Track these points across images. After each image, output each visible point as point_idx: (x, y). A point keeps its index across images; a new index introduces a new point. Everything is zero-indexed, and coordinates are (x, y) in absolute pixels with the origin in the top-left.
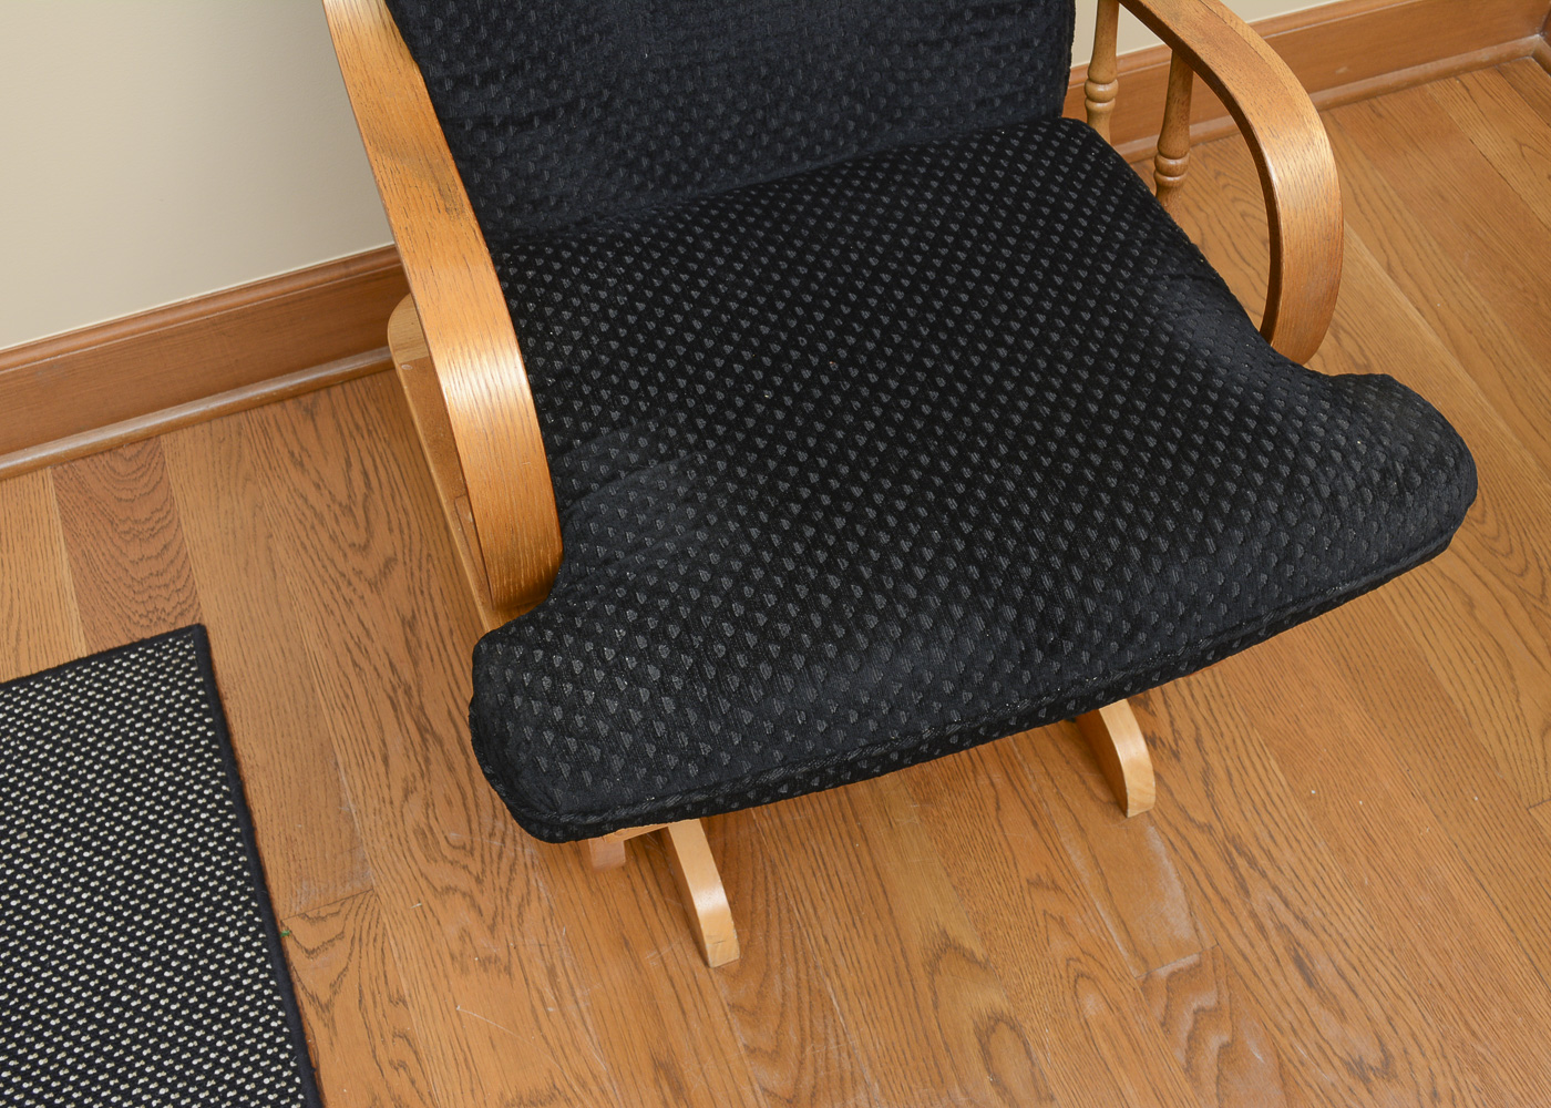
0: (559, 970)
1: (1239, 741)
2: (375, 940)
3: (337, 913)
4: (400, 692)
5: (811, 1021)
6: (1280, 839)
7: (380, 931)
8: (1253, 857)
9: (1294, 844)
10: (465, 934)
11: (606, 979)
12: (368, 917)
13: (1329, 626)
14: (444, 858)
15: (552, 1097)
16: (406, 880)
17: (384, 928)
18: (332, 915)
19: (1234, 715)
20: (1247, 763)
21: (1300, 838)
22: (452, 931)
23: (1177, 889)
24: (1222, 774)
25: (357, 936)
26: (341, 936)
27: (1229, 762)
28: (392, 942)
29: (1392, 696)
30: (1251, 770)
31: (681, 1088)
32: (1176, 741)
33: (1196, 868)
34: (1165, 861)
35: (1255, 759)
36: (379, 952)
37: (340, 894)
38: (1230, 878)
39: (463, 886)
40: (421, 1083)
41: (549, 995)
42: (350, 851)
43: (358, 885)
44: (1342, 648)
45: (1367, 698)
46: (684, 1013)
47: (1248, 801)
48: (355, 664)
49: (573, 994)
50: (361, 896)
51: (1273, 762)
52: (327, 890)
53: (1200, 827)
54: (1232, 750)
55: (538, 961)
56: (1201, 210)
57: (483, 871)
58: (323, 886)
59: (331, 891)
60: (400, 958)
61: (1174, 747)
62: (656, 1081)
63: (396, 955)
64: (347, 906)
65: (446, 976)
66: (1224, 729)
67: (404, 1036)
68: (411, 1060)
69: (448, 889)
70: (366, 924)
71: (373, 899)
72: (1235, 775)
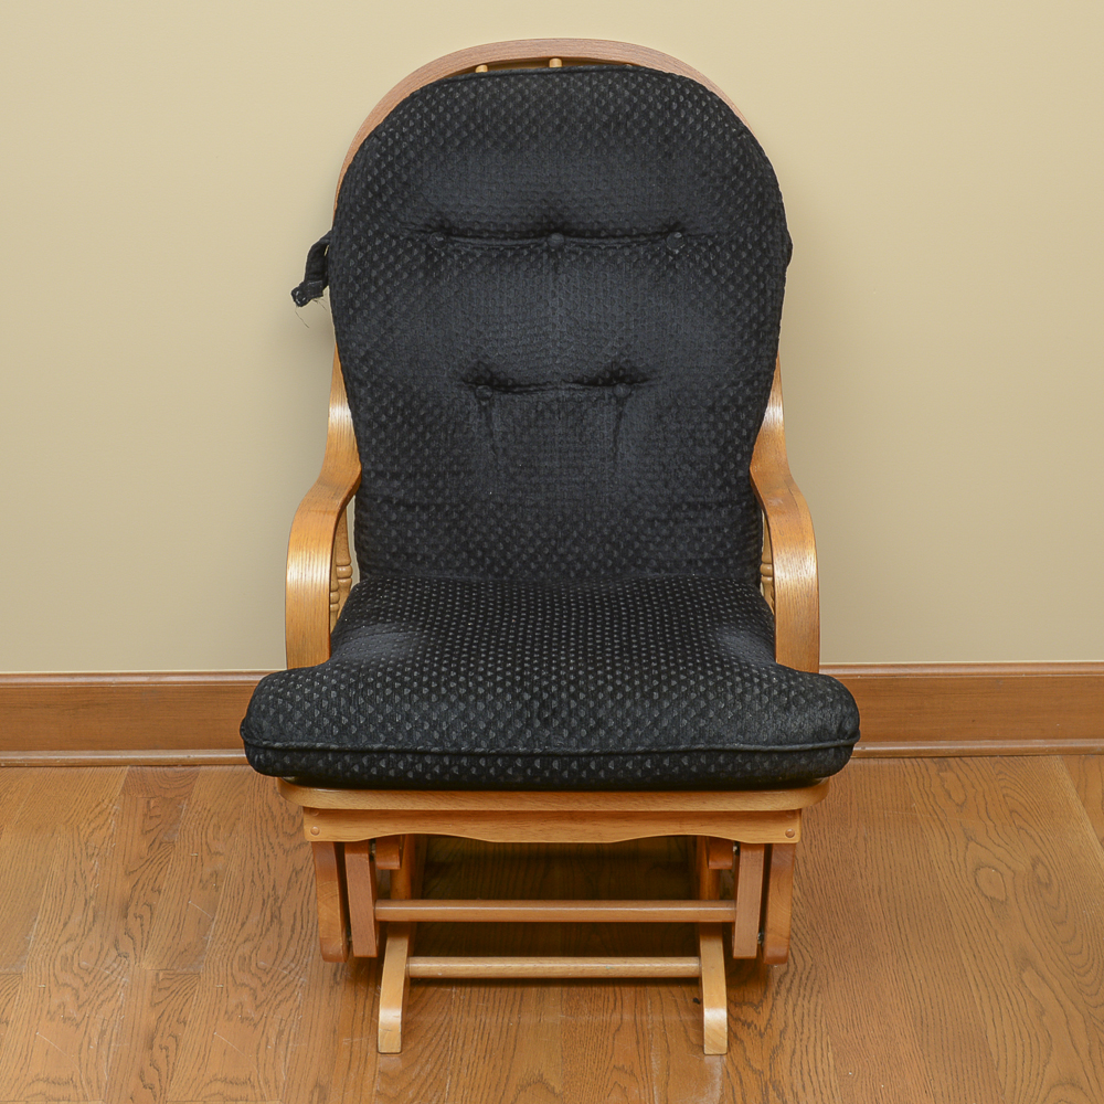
0: (286, 1033)
1: (812, 1039)
2: (186, 995)
3: (171, 979)
4: (271, 899)
5: (427, 1091)
6: (809, 1089)
7: (191, 992)
8: (783, 1093)
9: (818, 1094)
10: (241, 1005)
11: (311, 1043)
12: (188, 985)
13: (921, 1001)
14: (250, 972)
15: (244, 1083)
16: (221, 974)
17: (195, 991)
18: (168, 979)
19: (818, 1025)
20: (811, 1049)
21: (824, 1092)
22: (233, 1002)
23: (717, 1094)
24: (789, 1051)
25: (177, 991)
26: (168, 989)
27: (798, 1046)
28: (195, 998)
29: (945, 1042)
30: (811, 1055)
31: (325, 1099)
32: (766, 1029)
33: (737, 1088)
34: (718, 1080)
35: (818, 1049)
36: (185, 1000)
37: (178, 971)
38: (759, 1099)
39: (253, 985)
40: (172, 1060)
41: (273, 1041)
42: (197, 956)
43: (192, 970)
44: (924, 1013)
45: (925, 1040)
46: (349, 1068)
47: (799, 1068)
48: (253, 882)
49: (288, 1044)
50: (190, 976)
51: (830, 1054)
53: (754, 1071)
54: (804, 1042)
55: (276, 1026)
56: (973, 787)
57: (269, 982)
61: (763, 1030)
62: (312, 1093)
63: (194, 1004)
64: (179, 978)
65: (216, 1019)
66: (806, 1030)
67: (176, 1037)
68: (173, 1047)
69: (243, 985)
70: (185, 987)
71: (196, 978)
72: (798, 1053)
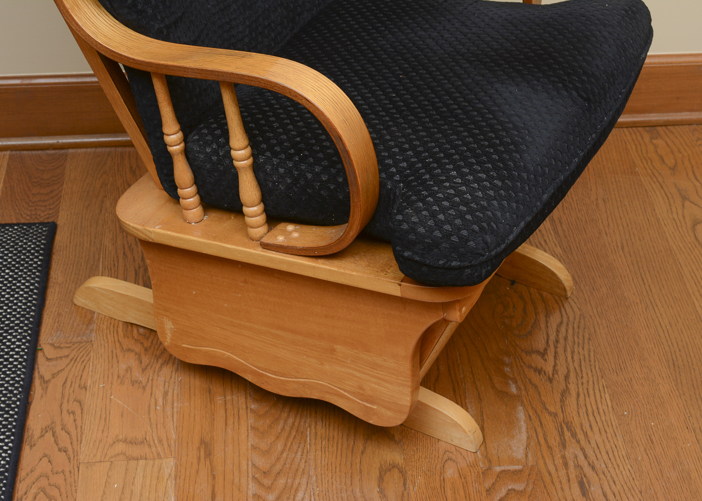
0: (170, 393)
1: (591, 382)
2: (83, 361)
3: (69, 347)
4: (142, 269)
5: (292, 443)
6: (596, 429)
7: (87, 359)
8: (576, 433)
9: (603, 433)
10: (129, 369)
11: (192, 403)
12: (84, 352)
13: (670, 345)
14: (133, 337)
15: (142, 442)
16: (110, 341)
17: (90, 358)
18: (66, 347)
19: (594, 370)
20: (591, 392)
21: (608, 431)
22: (123, 366)
23: (524, 436)
24: (574, 394)
25: (75, 358)
26: (67, 356)
27: (581, 390)
28: (91, 364)
29: (695, 382)
30: (592, 397)
31: (210, 454)
32: (553, 375)
33: (539, 430)
34: (522, 423)
35: (597, 392)
36: (83, 367)
37: (74, 340)
38: (558, 438)
39: (137, 350)
40: (79, 423)
41: (160, 401)
42: (87, 325)
43: (85, 338)
44: (674, 356)
45: (679, 380)
46: (226, 424)
47: (584, 409)
48: (124, 254)
49: (173, 404)
50: (84, 343)
51: (607, 396)
52: (68, 337)
53: (550, 413)
54: (585, 386)
55: (162, 388)
56: (680, 152)
57: (150, 347)
58: (67, 335)
59: (70, 338)
60: (92, 371)
61: (551, 376)
62: (199, 449)
63: (90, 369)
64: (76, 346)
65: (112, 383)
66: (585, 375)
67: (80, 402)
68: (78, 412)
69: (129, 350)
70: (82, 354)
71: (90, 345)
72: (582, 396)
